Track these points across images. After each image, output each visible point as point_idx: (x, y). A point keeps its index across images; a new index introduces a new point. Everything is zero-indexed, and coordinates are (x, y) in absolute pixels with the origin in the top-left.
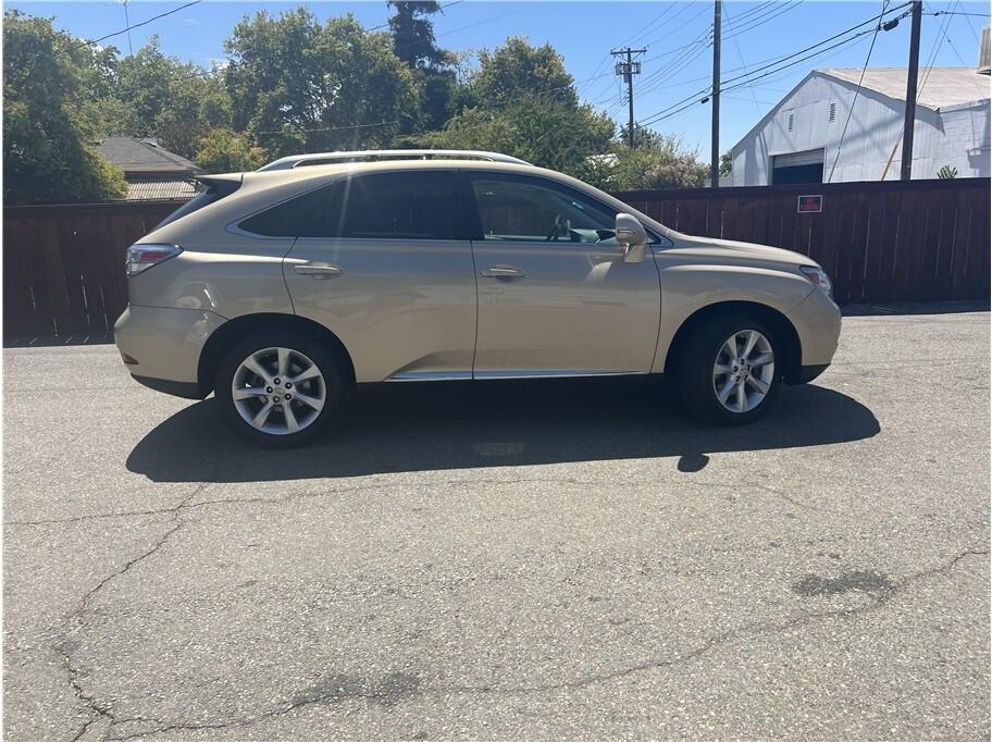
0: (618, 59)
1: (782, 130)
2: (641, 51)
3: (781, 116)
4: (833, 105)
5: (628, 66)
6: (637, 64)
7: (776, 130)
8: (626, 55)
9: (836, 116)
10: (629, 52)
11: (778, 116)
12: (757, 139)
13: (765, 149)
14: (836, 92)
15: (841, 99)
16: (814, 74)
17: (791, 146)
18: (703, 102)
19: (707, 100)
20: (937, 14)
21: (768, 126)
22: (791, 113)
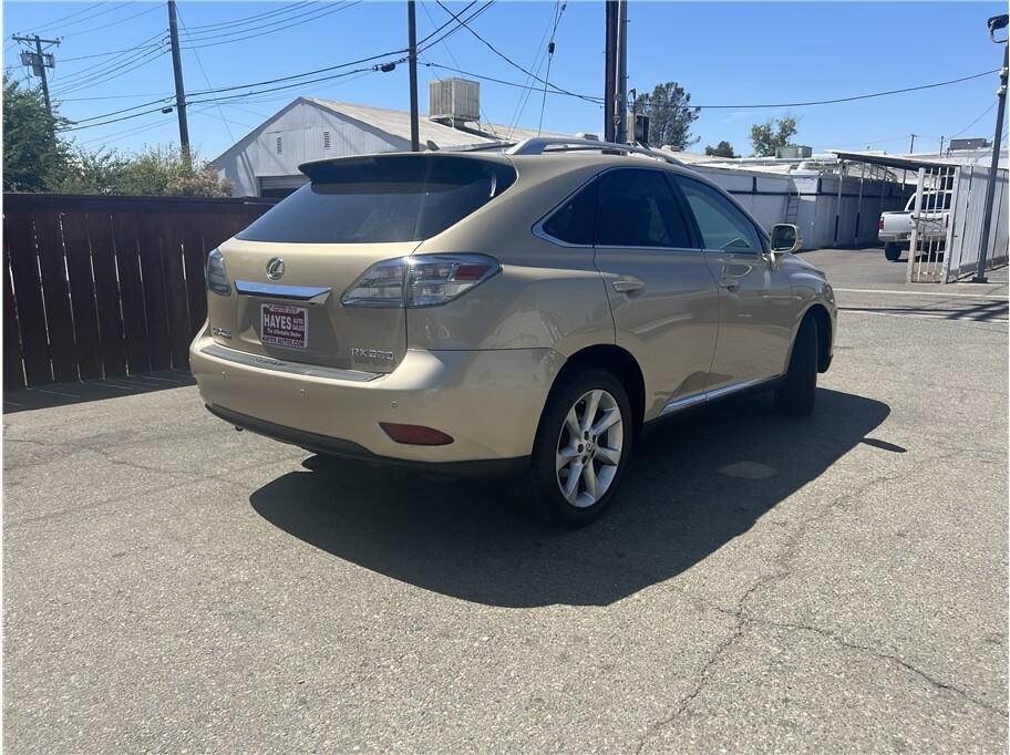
0: (24, 47)
1: (269, 152)
2: (54, 42)
3: (268, 137)
4: (326, 134)
5: (39, 55)
6: (50, 57)
7: (261, 151)
8: (34, 43)
9: (331, 143)
10: (37, 40)
11: (262, 136)
12: (239, 158)
13: (249, 168)
14: (327, 121)
15: (335, 128)
16: (300, 101)
17: (283, 168)
18: (165, 112)
19: (171, 110)
20: (428, 65)
21: (252, 145)
22: (279, 135)
